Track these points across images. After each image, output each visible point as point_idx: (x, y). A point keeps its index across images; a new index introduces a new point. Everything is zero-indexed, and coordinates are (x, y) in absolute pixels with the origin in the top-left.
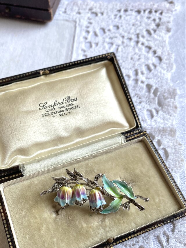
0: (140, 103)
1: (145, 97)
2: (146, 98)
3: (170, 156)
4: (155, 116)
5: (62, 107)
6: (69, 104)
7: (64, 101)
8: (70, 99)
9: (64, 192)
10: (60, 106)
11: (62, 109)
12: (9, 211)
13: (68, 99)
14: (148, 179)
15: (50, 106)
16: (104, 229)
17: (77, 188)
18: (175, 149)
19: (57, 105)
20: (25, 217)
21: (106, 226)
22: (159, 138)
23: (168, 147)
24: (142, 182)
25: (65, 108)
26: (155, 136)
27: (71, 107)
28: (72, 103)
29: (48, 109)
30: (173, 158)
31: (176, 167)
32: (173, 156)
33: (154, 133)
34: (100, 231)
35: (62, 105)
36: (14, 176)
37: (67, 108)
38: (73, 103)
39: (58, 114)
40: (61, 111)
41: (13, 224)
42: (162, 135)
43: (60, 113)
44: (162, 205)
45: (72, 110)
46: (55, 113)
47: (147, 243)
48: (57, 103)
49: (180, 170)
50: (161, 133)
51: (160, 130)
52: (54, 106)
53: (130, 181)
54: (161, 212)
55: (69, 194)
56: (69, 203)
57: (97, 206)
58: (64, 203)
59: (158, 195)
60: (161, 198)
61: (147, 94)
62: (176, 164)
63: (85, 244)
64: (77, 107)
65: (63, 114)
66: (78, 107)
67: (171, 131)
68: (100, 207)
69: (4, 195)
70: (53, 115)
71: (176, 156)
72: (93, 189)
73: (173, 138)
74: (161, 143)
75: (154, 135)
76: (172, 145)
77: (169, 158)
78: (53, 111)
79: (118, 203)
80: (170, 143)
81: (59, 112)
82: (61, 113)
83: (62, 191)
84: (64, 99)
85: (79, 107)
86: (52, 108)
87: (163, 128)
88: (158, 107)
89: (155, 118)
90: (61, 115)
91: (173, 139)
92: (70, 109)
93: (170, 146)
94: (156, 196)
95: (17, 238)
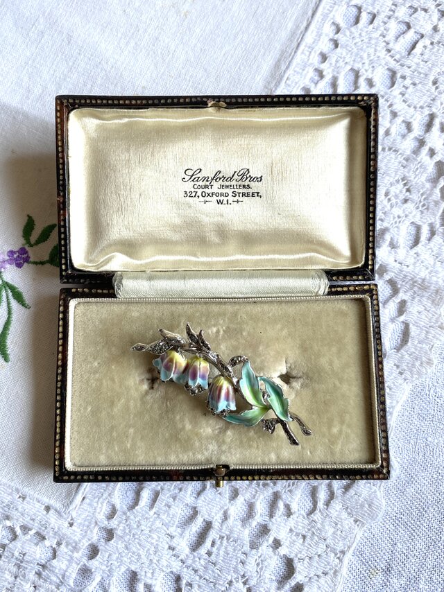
0: (406, 201)
1: (422, 192)
2: (422, 195)
3: (409, 344)
4: (423, 243)
5: (227, 187)
6: (243, 183)
7: (236, 176)
8: (248, 176)
9: (171, 360)
10: (223, 184)
11: (225, 191)
12: (74, 350)
13: (243, 175)
14: (337, 383)
15: (206, 179)
16: (219, 447)
17: (195, 364)
18: (427, 332)
19: (218, 180)
20: (96, 372)
21: (224, 442)
22: (405, 298)
23: (416, 324)
24: (323, 386)
25: (233, 190)
26: (401, 291)
27: (245, 191)
28: (249, 183)
29: (198, 183)
30: (413, 350)
31: (412, 371)
32: (416, 346)
33: (401, 282)
34: (211, 447)
35: (228, 183)
36: (99, 291)
37: (236, 190)
38: (252, 184)
39: (215, 198)
40: (222, 195)
41: (73, 376)
42: (415, 293)
43: (219, 198)
44: (340, 442)
45: (245, 199)
46: (209, 195)
47: (290, 491)
48: (221, 175)
49: (417, 379)
50: (416, 289)
51: (415, 282)
52: (212, 179)
53: (303, 373)
54: (332, 453)
55: (178, 368)
56: (174, 379)
57: (217, 409)
58: (166, 376)
59: (342, 422)
60: (344, 427)
61: (428, 185)
62: (413, 365)
63: (177, 456)
64: (256, 194)
65: (225, 202)
66: (258, 196)
67: (437, 292)
68: (224, 410)
69: (74, 318)
70: (206, 198)
71: (421, 348)
72: (222, 378)
73: (435, 307)
74: (406, 311)
75: (399, 286)
76: (424, 322)
77: (406, 348)
78: (207, 190)
79: (257, 416)
80: (423, 317)
81: (217, 195)
82: (222, 198)
83: (168, 358)
84: (235, 172)
85: (261, 196)
86: (208, 183)
87: (424, 280)
88: (438, 226)
89: (419, 248)
90: (219, 202)
91: (434, 309)
92: (241, 195)
93: (421, 323)
94: (336, 422)
95: (72, 404)
